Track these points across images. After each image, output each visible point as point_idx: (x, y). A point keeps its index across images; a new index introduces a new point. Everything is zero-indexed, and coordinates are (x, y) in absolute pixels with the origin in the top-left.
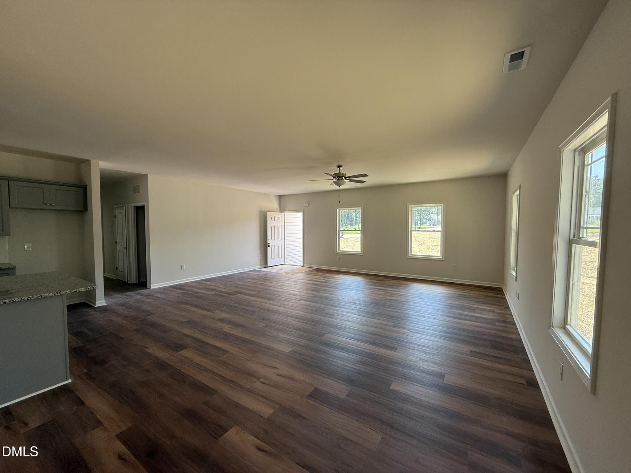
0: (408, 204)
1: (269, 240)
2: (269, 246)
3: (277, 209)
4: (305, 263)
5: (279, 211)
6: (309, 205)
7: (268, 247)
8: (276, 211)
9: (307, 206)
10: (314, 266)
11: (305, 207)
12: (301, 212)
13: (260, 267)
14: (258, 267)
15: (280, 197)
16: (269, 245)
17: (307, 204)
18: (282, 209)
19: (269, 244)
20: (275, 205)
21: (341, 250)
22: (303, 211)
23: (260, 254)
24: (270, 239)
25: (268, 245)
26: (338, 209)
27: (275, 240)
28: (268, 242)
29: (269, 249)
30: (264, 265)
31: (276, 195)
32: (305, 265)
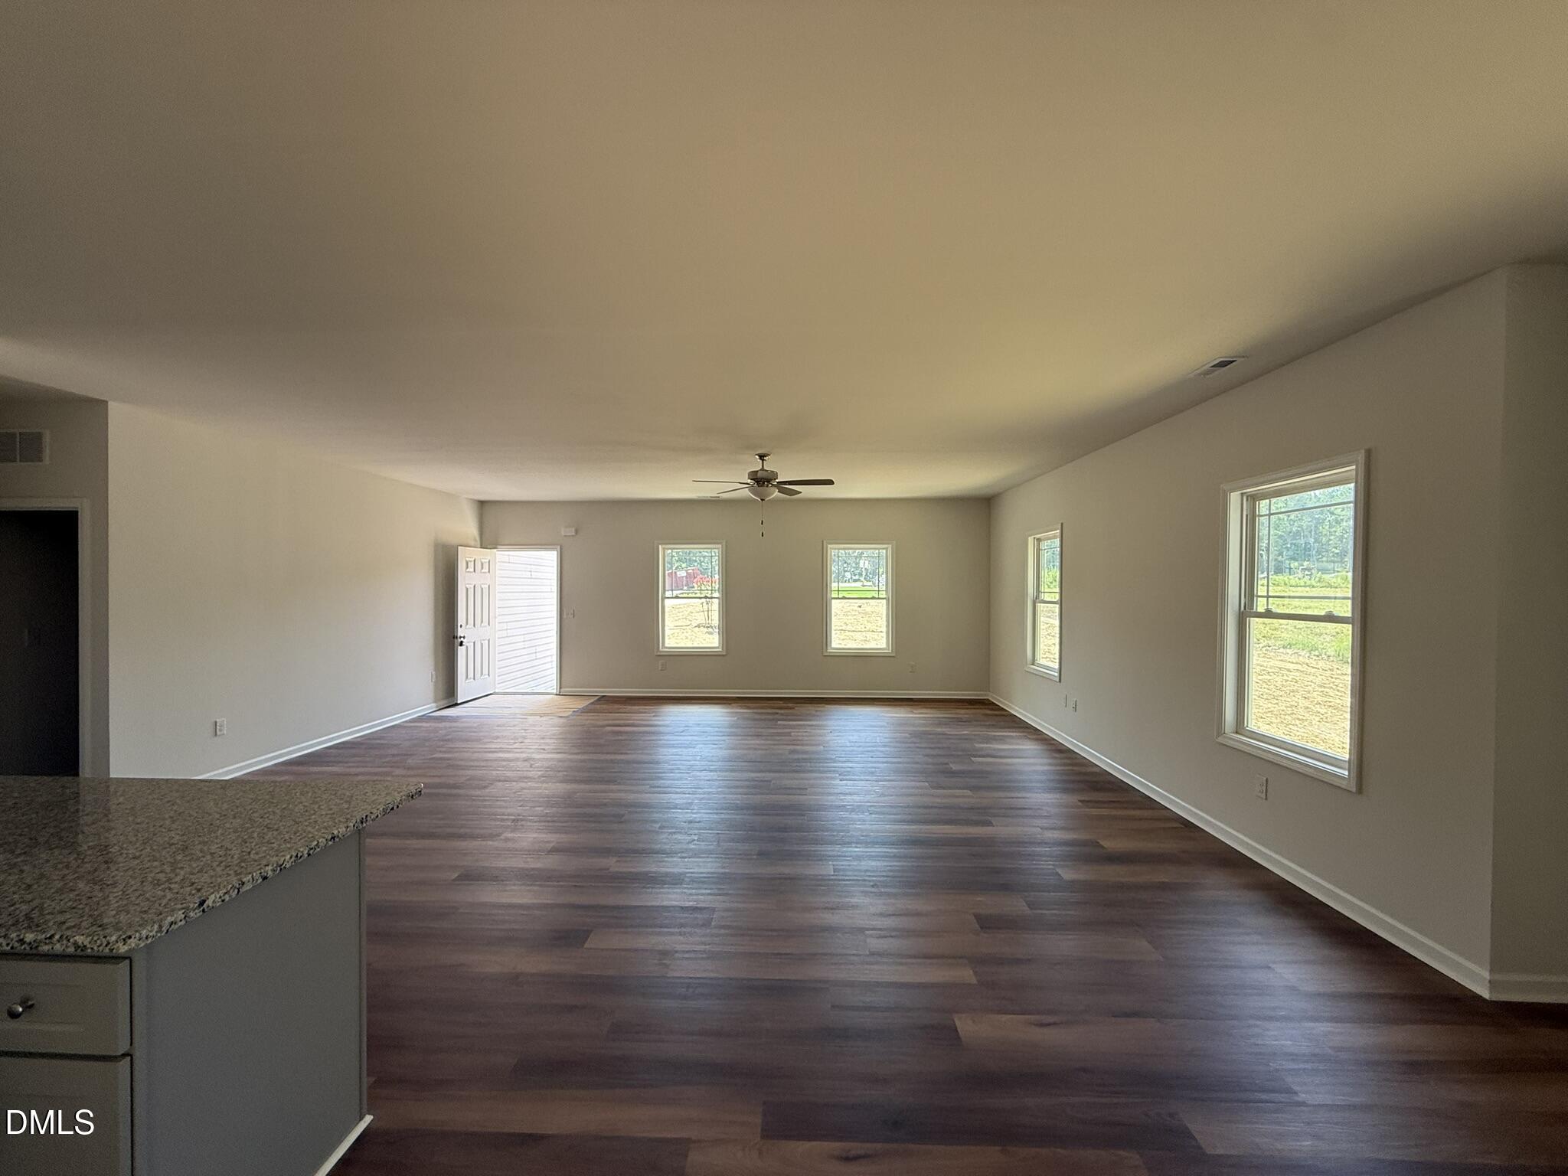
0: (825, 542)
1: (461, 626)
2: (461, 644)
3: (475, 540)
4: (563, 684)
5: (479, 546)
6: (577, 532)
7: (459, 647)
8: (472, 543)
9: (573, 534)
10: (596, 692)
11: (565, 536)
12: (553, 549)
13: (433, 706)
14: (429, 708)
15: (482, 504)
16: (462, 642)
17: (573, 530)
18: (488, 540)
19: (460, 637)
20: (468, 527)
21: (666, 645)
22: (559, 547)
23: (436, 669)
24: (464, 625)
25: (459, 640)
26: (660, 546)
27: (474, 626)
28: (460, 632)
29: (461, 651)
30: (443, 699)
31: (471, 499)
32: (562, 690)
